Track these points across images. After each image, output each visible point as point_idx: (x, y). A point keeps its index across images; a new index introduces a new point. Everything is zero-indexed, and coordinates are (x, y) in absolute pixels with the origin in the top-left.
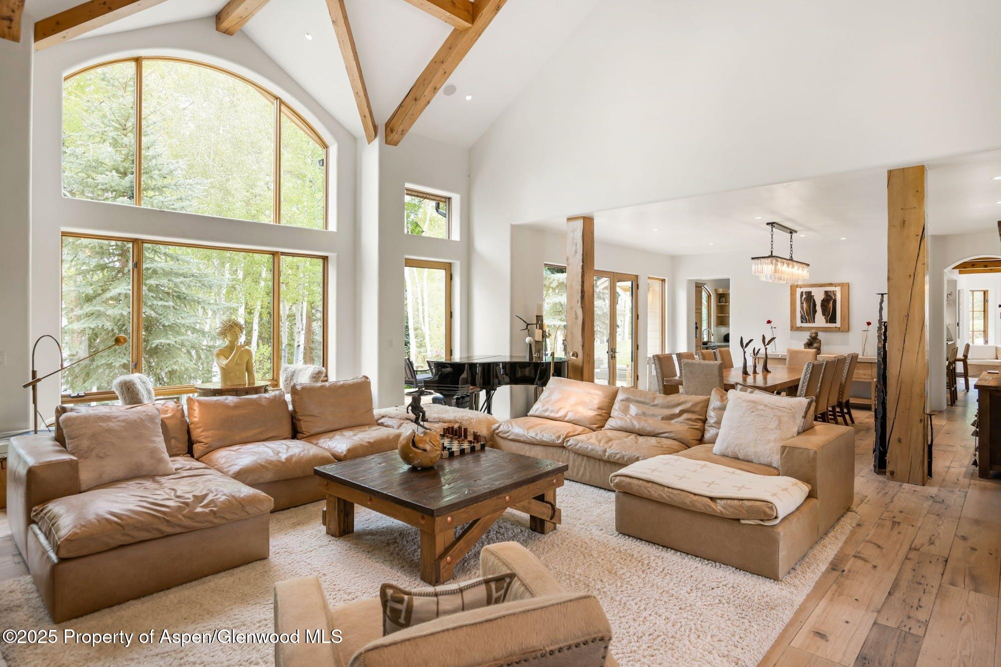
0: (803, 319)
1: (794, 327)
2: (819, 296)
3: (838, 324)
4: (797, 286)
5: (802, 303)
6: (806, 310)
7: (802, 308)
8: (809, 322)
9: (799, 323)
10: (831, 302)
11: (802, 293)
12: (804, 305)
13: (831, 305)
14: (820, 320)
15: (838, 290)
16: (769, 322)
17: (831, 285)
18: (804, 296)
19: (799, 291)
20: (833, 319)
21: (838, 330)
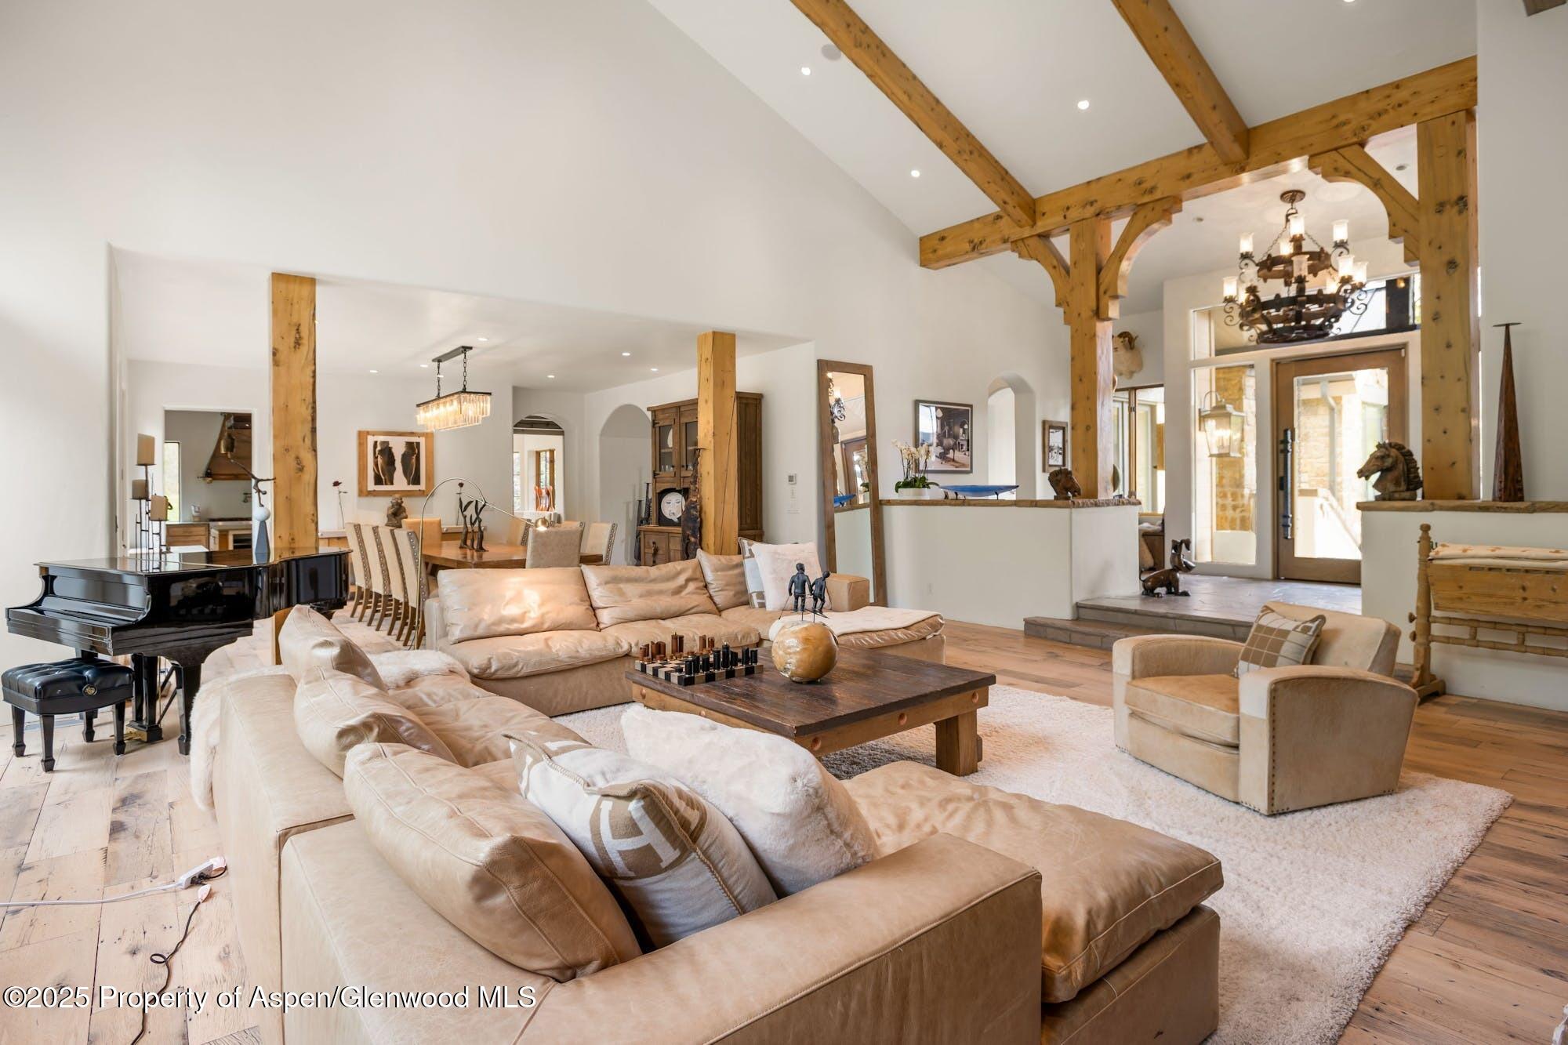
0: (378, 481)
1: (365, 491)
2: (398, 448)
3: (422, 486)
4: (368, 433)
5: (376, 458)
6: (382, 468)
7: (376, 464)
8: (386, 484)
9: (371, 486)
10: (414, 457)
11: (376, 443)
12: (379, 459)
13: (414, 461)
14: (400, 482)
15: (422, 441)
16: (336, 484)
17: (412, 434)
18: (379, 448)
19: (371, 440)
20: (416, 480)
21: (422, 493)
